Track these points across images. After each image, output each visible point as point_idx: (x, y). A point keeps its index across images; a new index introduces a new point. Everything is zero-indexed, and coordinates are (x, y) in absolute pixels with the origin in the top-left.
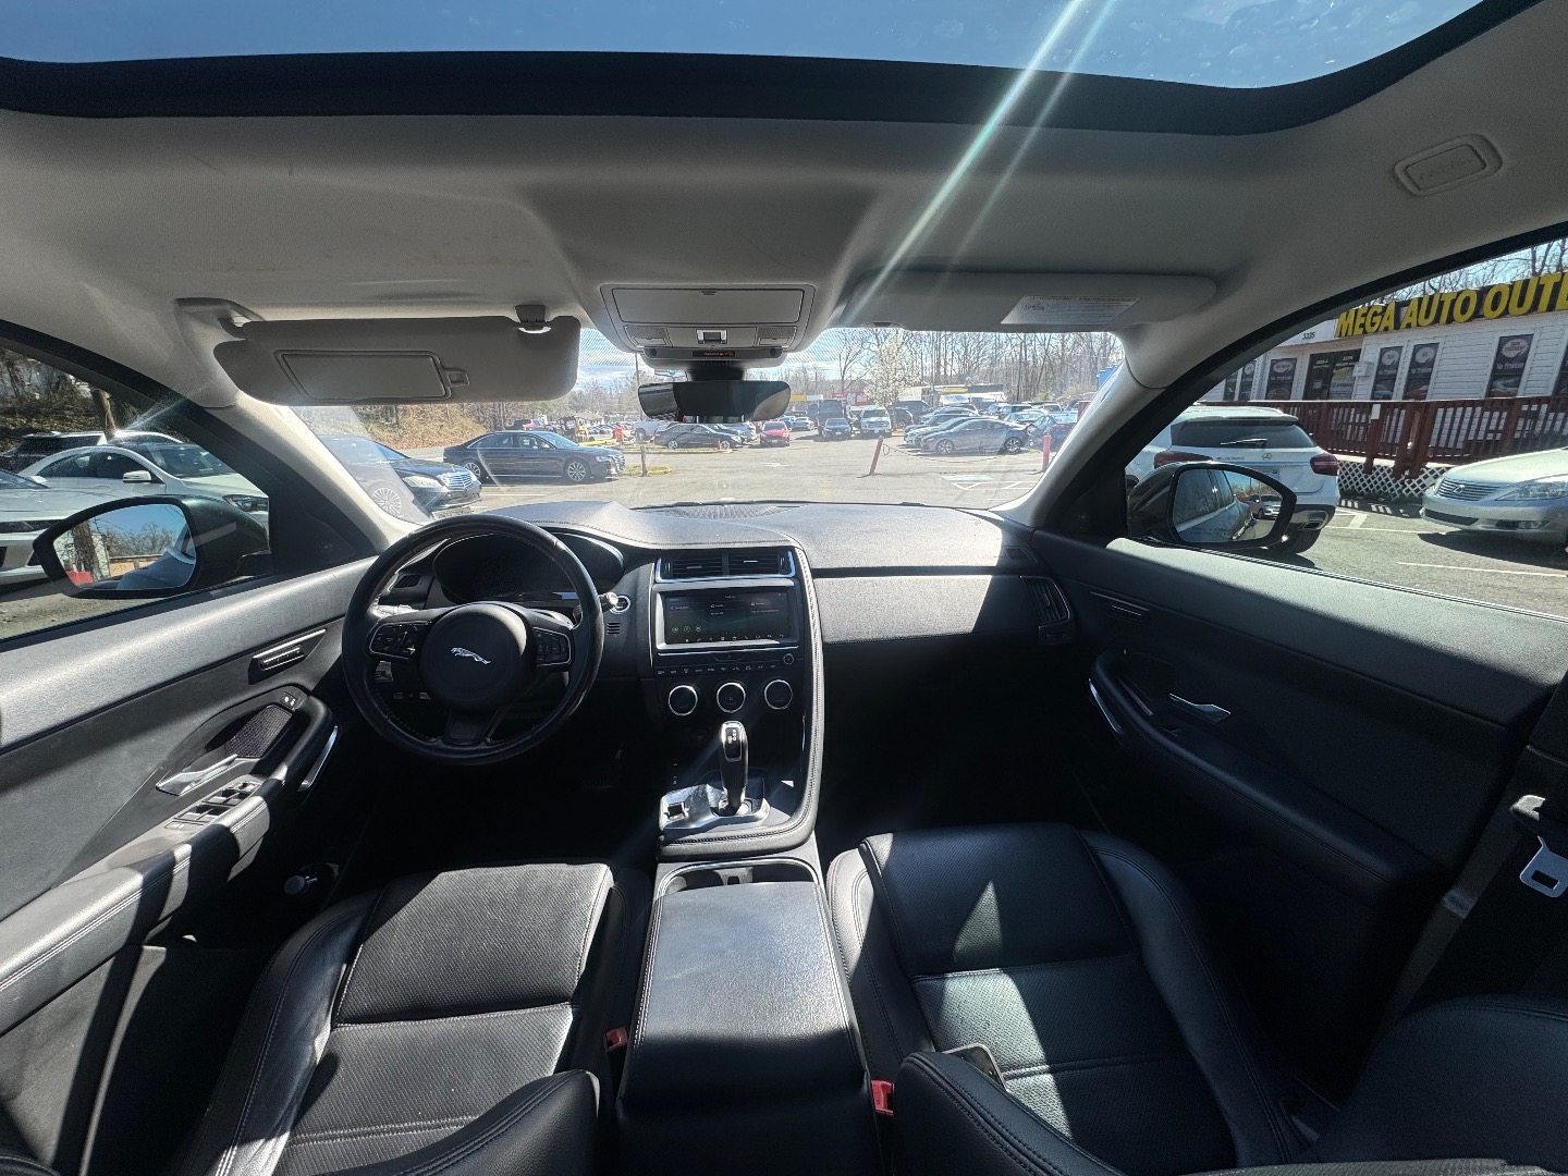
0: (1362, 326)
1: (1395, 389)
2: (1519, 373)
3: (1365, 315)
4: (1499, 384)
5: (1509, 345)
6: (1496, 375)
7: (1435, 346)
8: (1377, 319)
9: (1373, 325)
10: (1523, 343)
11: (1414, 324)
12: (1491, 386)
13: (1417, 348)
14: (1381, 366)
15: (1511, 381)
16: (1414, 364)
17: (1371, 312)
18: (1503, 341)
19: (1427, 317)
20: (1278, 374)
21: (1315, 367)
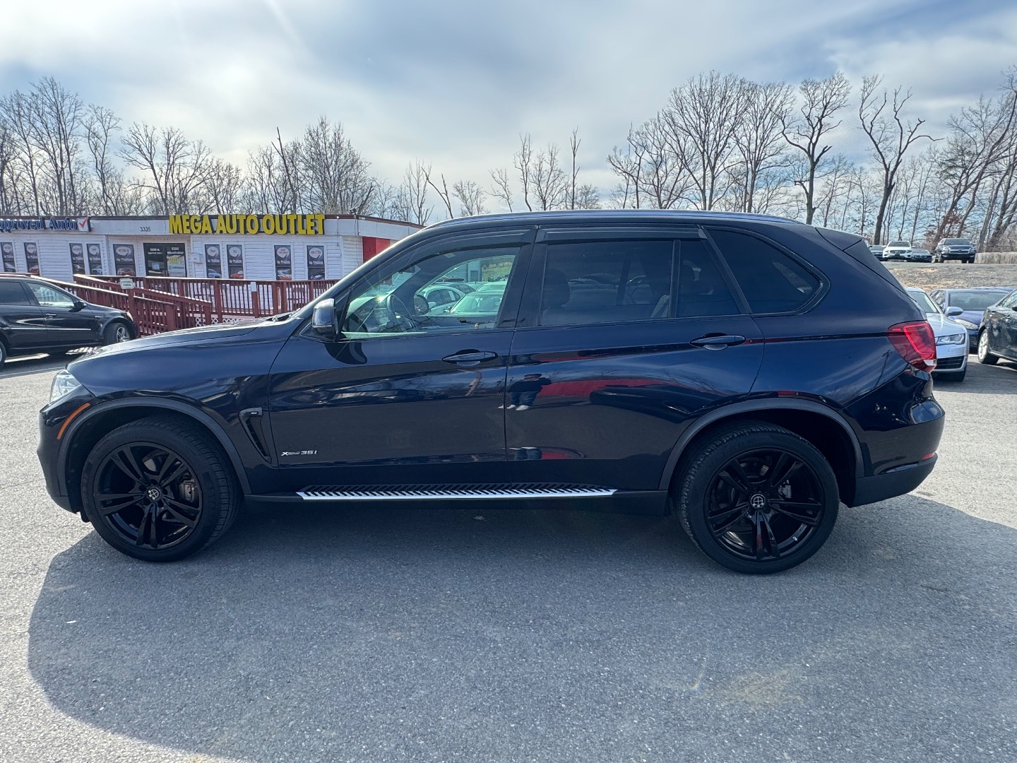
0: (188, 228)
1: (222, 273)
2: (288, 267)
3: (187, 220)
4: (280, 272)
5: (279, 250)
6: (278, 267)
7: (240, 246)
8: (198, 224)
9: (196, 228)
10: (287, 250)
11: (225, 232)
12: (277, 274)
13: (229, 247)
14: (208, 257)
15: (286, 271)
16: (230, 257)
17: (192, 220)
18: (276, 248)
19: (232, 227)
20: (121, 257)
21: (150, 253)
